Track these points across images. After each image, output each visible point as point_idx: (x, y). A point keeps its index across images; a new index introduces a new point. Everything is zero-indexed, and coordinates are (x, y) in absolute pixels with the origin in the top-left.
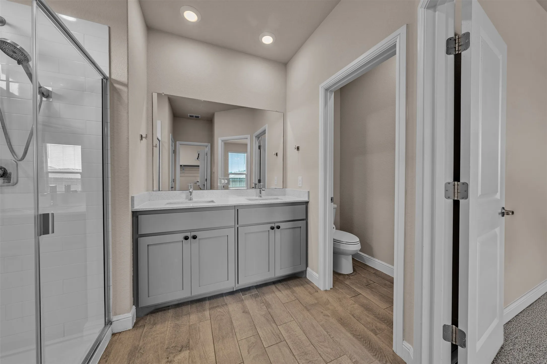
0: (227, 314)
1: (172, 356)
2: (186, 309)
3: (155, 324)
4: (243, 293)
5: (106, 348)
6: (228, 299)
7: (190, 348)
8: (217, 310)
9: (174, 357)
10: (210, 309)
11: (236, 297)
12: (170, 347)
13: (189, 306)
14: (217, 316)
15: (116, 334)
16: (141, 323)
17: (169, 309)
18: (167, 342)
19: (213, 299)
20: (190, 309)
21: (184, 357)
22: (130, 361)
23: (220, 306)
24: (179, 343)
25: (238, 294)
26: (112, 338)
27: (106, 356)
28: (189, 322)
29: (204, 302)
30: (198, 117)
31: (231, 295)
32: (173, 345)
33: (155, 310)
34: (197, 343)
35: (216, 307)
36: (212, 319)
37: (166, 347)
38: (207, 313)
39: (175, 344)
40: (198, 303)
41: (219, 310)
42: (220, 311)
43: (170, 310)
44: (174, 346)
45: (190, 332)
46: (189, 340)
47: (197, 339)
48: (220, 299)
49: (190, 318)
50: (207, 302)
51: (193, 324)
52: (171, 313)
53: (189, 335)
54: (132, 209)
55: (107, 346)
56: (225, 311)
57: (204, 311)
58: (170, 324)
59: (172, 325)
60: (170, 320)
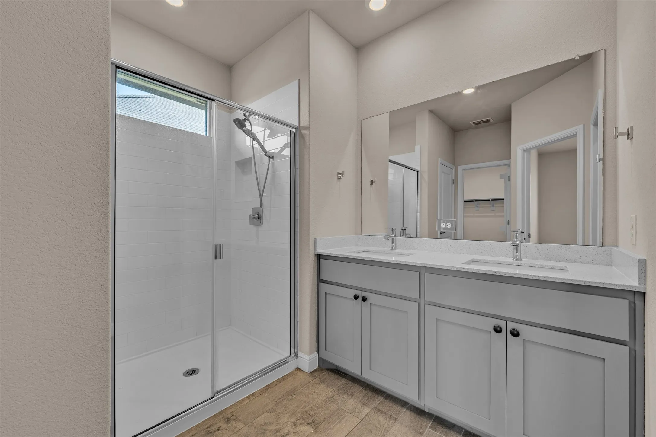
0: (383, 432)
1: (301, 421)
2: (356, 389)
3: (322, 382)
4: (435, 424)
5: (286, 375)
6: (406, 415)
7: (316, 429)
8: (379, 416)
9: (301, 424)
10: (375, 409)
11: (419, 421)
12: (308, 412)
13: (360, 388)
14: (371, 423)
15: (299, 370)
16: (316, 374)
17: (344, 377)
18: (312, 405)
19: (391, 400)
20: (359, 392)
21: (304, 432)
22: (283, 397)
23: (387, 416)
24: (316, 416)
25: (425, 420)
26: (294, 370)
27: (280, 381)
28: (343, 404)
29: (377, 396)
30: (488, 121)
31: (416, 413)
32: (311, 413)
33: (335, 369)
34: (325, 431)
35: (382, 412)
36: (362, 422)
37: (306, 409)
38: (366, 410)
39: (313, 414)
40: (371, 392)
41: (381, 418)
42: (379, 421)
43: (344, 379)
44: (311, 415)
45: (332, 415)
46: (324, 421)
47: (330, 426)
48: (397, 407)
49: (349, 401)
50: (381, 399)
51: (343, 409)
52: (342, 381)
53: (329, 417)
54: (315, 252)
55: (287, 375)
56: (385, 427)
57: (367, 405)
58: (331, 392)
59: (330, 394)
60: (334, 388)
